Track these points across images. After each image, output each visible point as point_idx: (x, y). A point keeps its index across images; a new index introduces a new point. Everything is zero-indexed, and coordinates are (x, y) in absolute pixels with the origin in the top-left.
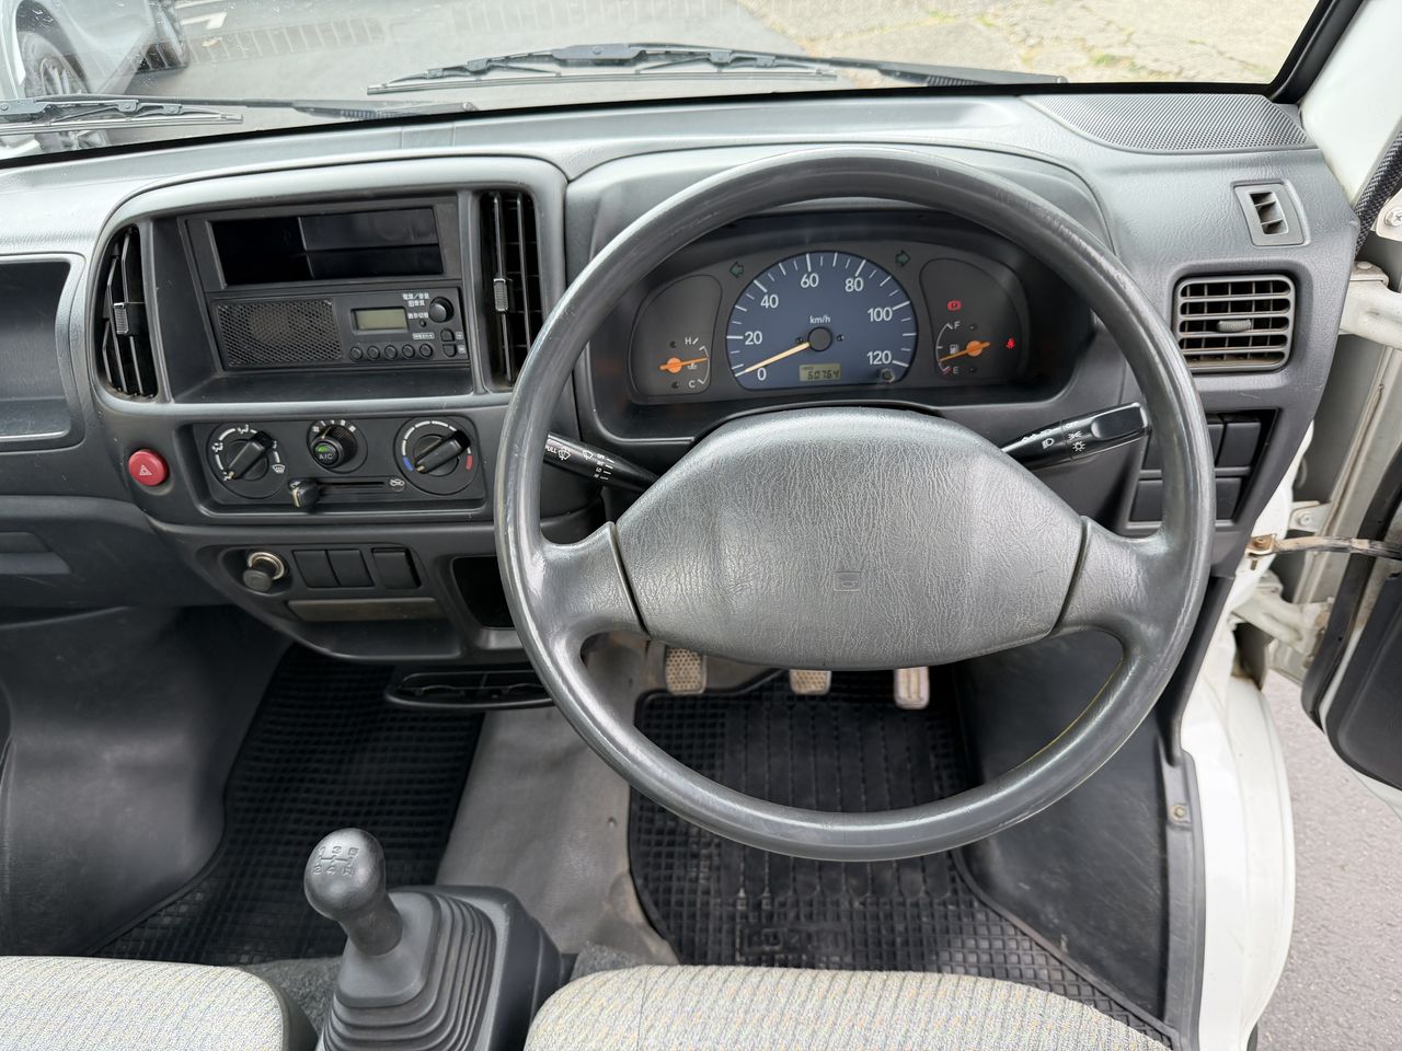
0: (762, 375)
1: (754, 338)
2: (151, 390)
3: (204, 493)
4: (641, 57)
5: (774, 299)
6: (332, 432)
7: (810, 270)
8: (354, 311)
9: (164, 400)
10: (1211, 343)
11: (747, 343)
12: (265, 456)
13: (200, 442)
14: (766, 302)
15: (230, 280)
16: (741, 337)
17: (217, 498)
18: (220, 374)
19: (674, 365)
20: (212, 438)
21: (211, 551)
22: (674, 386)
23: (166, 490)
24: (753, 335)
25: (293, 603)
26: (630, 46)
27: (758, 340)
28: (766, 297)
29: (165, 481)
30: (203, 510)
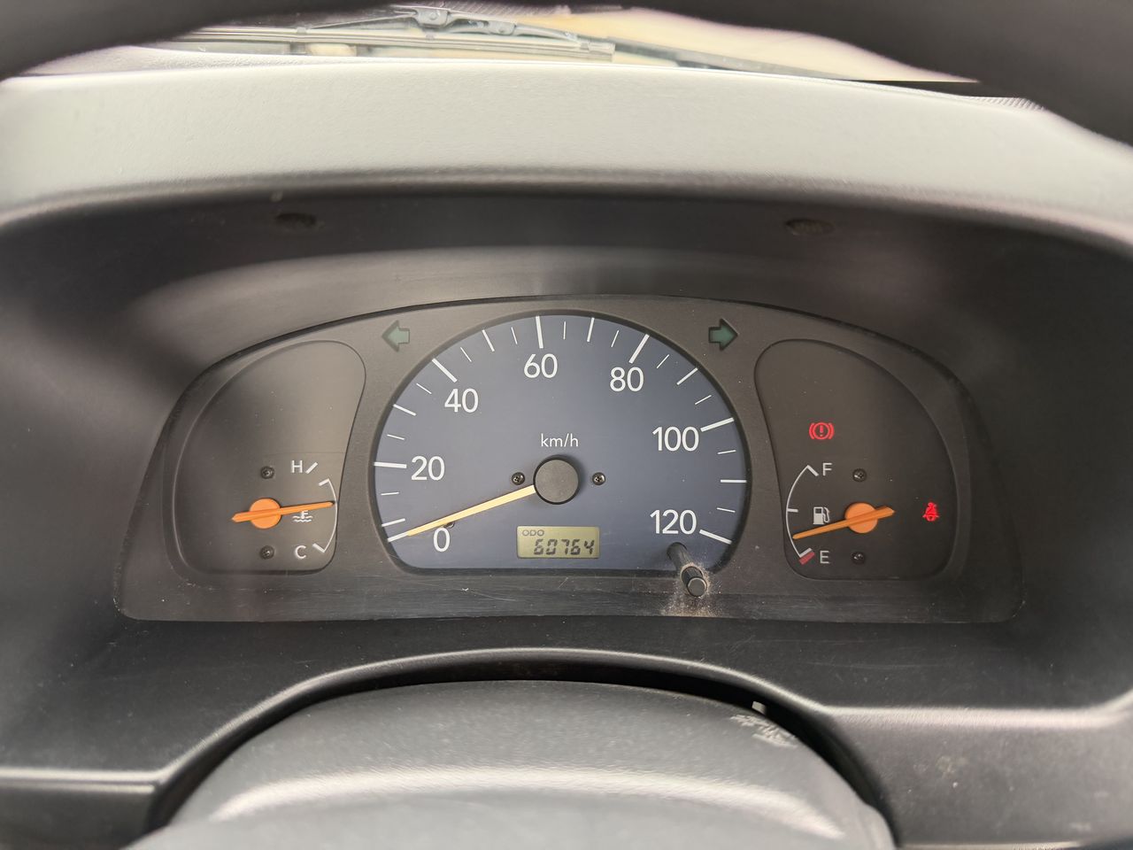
0: (442, 543)
1: (428, 468)
5: (470, 396)
7: (541, 346)
11: (414, 477)
14: (454, 402)
16: (404, 466)
19: (263, 514)
22: (263, 554)
24: (427, 463)
27: (436, 473)
28: (455, 391)
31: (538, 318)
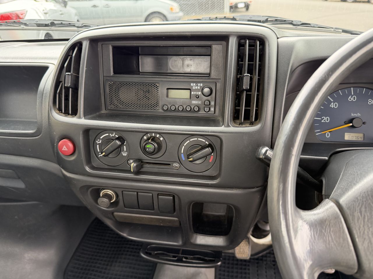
0: (328, 135)
2: (75, 113)
3: (89, 161)
4: (266, 21)
5: (336, 104)
6: (154, 139)
7: (353, 94)
8: (168, 89)
9: (80, 117)
11: (322, 121)
12: (120, 147)
13: (91, 139)
14: (332, 105)
15: (115, 72)
16: (320, 119)
17: (95, 164)
18: (103, 111)
20: (97, 137)
21: (86, 187)
23: (73, 158)
24: (325, 118)
25: (115, 214)
26: (263, 16)
27: (327, 120)
28: (332, 103)
29: (73, 154)
30: (87, 169)
31: (352, 88)
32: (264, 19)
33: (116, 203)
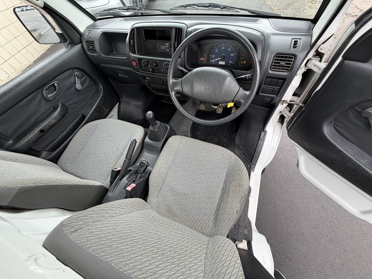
0: (213, 62)
1: (214, 56)
2: (135, 53)
3: (141, 68)
4: (210, 6)
5: (217, 50)
6: (155, 62)
7: (223, 46)
8: (160, 45)
9: (136, 55)
10: (278, 66)
12: (148, 64)
13: (140, 61)
15: (145, 39)
17: (142, 69)
18: (144, 52)
19: (202, 59)
20: (142, 61)
21: (142, 76)
22: (201, 62)
23: (136, 67)
24: (213, 56)
25: (151, 85)
26: (208, 4)
29: (136, 66)
30: (140, 70)
32: (208, 5)
33: (150, 82)
